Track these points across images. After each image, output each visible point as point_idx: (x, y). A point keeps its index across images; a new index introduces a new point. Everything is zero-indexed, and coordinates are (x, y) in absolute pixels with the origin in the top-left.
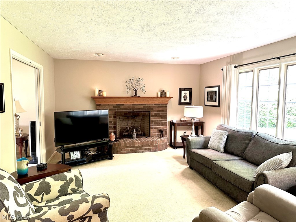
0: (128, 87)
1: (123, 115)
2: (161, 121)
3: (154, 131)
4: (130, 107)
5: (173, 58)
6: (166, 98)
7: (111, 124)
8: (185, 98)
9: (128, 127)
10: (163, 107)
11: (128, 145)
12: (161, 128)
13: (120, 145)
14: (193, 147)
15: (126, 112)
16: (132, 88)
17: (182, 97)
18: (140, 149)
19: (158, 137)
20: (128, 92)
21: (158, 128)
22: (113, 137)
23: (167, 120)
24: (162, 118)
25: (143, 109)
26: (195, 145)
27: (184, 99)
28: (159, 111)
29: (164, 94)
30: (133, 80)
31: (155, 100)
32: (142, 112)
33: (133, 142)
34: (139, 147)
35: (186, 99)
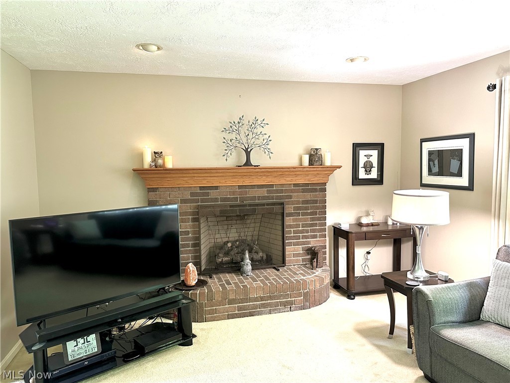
0: (229, 142)
1: (218, 213)
2: (312, 225)
3: (294, 252)
4: (234, 193)
5: (352, 60)
6: (325, 169)
7: (187, 239)
8: (368, 167)
9: (228, 242)
10: (315, 190)
11: (232, 296)
12: (312, 243)
13: (211, 297)
14: (439, 318)
15: (226, 206)
16: (238, 145)
17: (361, 164)
18: (263, 306)
19: (305, 265)
20: (229, 154)
21: (304, 243)
22: (192, 275)
23: (325, 224)
24: (313, 219)
25: (268, 198)
26: (447, 312)
27: (366, 171)
28: (306, 202)
29: (319, 158)
30: (241, 124)
31: (296, 175)
32: (264, 205)
33: (245, 286)
34: (262, 299)
35: (370, 170)
